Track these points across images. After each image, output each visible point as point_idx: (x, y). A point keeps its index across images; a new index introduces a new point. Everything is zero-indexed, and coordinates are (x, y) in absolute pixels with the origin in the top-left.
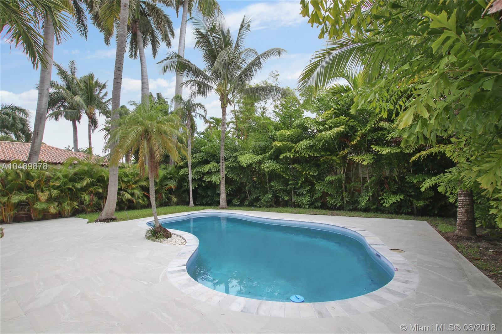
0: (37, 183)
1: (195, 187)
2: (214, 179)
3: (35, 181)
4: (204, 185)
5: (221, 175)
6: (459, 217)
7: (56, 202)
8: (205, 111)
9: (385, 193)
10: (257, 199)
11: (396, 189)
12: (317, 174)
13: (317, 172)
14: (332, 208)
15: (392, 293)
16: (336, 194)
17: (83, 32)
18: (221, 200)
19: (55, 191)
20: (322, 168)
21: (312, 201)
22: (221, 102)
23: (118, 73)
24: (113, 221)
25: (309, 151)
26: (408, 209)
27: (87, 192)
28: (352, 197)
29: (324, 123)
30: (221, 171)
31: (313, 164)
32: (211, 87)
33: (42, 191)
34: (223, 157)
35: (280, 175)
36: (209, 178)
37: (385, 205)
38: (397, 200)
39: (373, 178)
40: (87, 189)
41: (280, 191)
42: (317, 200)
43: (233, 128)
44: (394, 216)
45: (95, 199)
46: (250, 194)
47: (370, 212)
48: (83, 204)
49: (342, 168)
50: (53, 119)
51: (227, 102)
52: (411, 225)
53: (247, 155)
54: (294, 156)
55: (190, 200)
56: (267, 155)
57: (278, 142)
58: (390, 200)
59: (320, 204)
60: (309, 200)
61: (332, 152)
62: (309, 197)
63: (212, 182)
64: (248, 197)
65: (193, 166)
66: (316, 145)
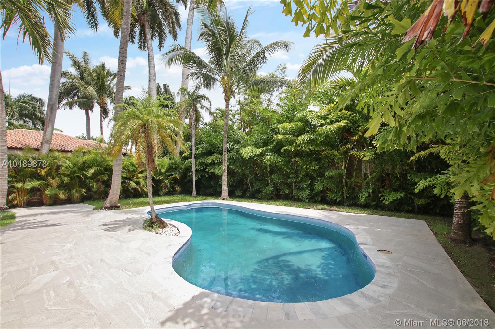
0: (48, 171)
1: (198, 178)
2: (217, 170)
3: (46, 170)
4: (207, 176)
5: (224, 166)
6: (455, 220)
7: (66, 188)
9: (385, 189)
10: (259, 191)
11: (398, 186)
12: (318, 168)
13: (318, 166)
14: (332, 203)
15: (366, 298)
16: (336, 188)
17: (93, 24)
18: (223, 192)
19: (65, 178)
20: (323, 162)
21: (312, 194)
22: (224, 94)
23: (122, 66)
24: (116, 209)
25: (310, 144)
26: (409, 207)
27: (95, 180)
28: (352, 193)
29: (325, 118)
30: (223, 163)
31: (314, 158)
33: (53, 178)
34: (225, 149)
35: (281, 168)
36: (212, 169)
37: (385, 203)
38: (397, 198)
39: (374, 174)
40: (95, 177)
41: (281, 184)
42: (317, 194)
43: (238, 119)
44: (393, 213)
45: (103, 187)
46: (252, 186)
47: (369, 208)
48: (91, 191)
49: (343, 163)
50: (68, 108)
51: (230, 94)
52: (407, 225)
53: (249, 147)
54: (295, 150)
55: (193, 190)
56: (269, 148)
57: (280, 135)
58: (390, 197)
59: (319, 199)
60: (309, 194)
61: (333, 147)
62: (309, 191)
63: (215, 173)
64: (249, 189)
65: (197, 157)
66: (317, 139)
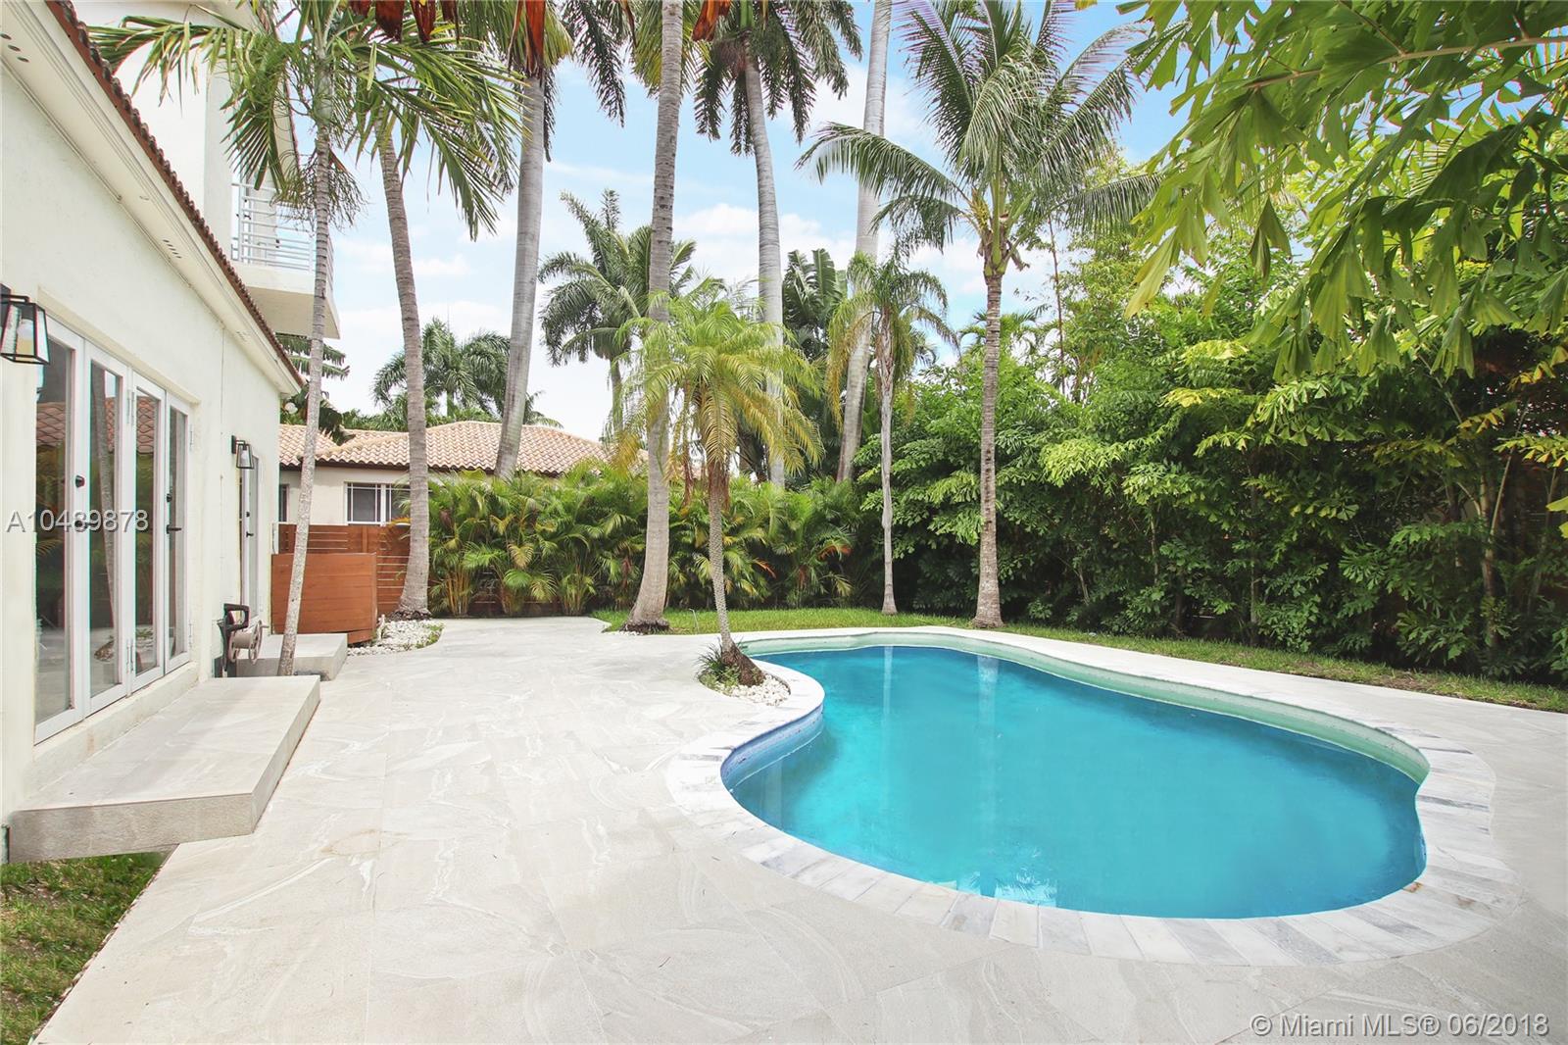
0: (511, 523)
1: (905, 553)
2: (962, 528)
3: (507, 520)
4: (934, 546)
5: (984, 512)
7: (549, 572)
8: (942, 296)
10: (1113, 606)
12: (1352, 514)
13: (1356, 507)
16: (1441, 601)
17: (613, 106)
18: (980, 600)
19: (546, 542)
21: (1329, 624)
22: (982, 260)
24: (657, 633)
25: (1315, 419)
27: (615, 552)
28: (1525, 624)
30: (983, 501)
31: (1341, 475)
32: (953, 212)
33: (521, 545)
34: (989, 452)
35: (1196, 517)
36: (946, 522)
40: (616, 544)
41: (1200, 578)
42: (1353, 623)
46: (1091, 586)
48: (605, 583)
51: (1004, 257)
53: (1072, 441)
54: (1250, 444)
55: (886, 592)
56: (1149, 441)
57: (1187, 391)
59: (1364, 641)
60: (1313, 619)
61: (1425, 422)
62: (1315, 610)
63: (955, 536)
64: (1083, 596)
65: (899, 482)
66: (1341, 397)
